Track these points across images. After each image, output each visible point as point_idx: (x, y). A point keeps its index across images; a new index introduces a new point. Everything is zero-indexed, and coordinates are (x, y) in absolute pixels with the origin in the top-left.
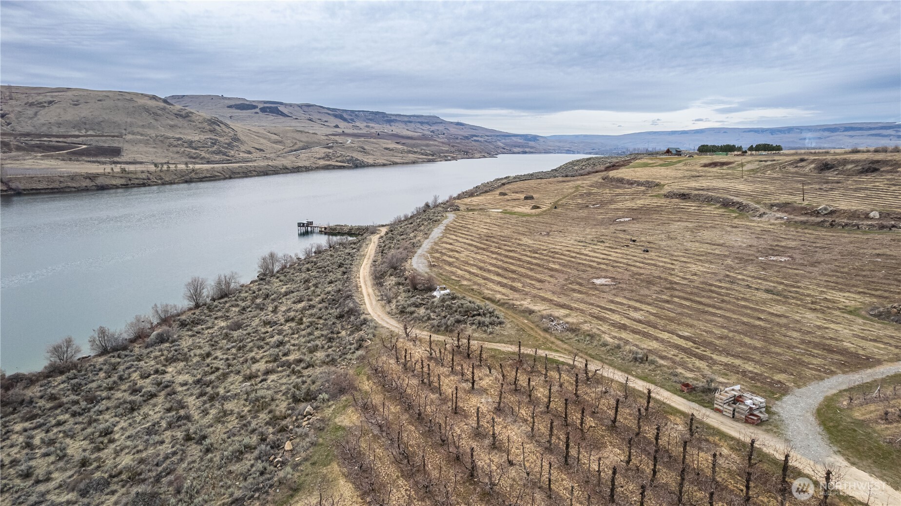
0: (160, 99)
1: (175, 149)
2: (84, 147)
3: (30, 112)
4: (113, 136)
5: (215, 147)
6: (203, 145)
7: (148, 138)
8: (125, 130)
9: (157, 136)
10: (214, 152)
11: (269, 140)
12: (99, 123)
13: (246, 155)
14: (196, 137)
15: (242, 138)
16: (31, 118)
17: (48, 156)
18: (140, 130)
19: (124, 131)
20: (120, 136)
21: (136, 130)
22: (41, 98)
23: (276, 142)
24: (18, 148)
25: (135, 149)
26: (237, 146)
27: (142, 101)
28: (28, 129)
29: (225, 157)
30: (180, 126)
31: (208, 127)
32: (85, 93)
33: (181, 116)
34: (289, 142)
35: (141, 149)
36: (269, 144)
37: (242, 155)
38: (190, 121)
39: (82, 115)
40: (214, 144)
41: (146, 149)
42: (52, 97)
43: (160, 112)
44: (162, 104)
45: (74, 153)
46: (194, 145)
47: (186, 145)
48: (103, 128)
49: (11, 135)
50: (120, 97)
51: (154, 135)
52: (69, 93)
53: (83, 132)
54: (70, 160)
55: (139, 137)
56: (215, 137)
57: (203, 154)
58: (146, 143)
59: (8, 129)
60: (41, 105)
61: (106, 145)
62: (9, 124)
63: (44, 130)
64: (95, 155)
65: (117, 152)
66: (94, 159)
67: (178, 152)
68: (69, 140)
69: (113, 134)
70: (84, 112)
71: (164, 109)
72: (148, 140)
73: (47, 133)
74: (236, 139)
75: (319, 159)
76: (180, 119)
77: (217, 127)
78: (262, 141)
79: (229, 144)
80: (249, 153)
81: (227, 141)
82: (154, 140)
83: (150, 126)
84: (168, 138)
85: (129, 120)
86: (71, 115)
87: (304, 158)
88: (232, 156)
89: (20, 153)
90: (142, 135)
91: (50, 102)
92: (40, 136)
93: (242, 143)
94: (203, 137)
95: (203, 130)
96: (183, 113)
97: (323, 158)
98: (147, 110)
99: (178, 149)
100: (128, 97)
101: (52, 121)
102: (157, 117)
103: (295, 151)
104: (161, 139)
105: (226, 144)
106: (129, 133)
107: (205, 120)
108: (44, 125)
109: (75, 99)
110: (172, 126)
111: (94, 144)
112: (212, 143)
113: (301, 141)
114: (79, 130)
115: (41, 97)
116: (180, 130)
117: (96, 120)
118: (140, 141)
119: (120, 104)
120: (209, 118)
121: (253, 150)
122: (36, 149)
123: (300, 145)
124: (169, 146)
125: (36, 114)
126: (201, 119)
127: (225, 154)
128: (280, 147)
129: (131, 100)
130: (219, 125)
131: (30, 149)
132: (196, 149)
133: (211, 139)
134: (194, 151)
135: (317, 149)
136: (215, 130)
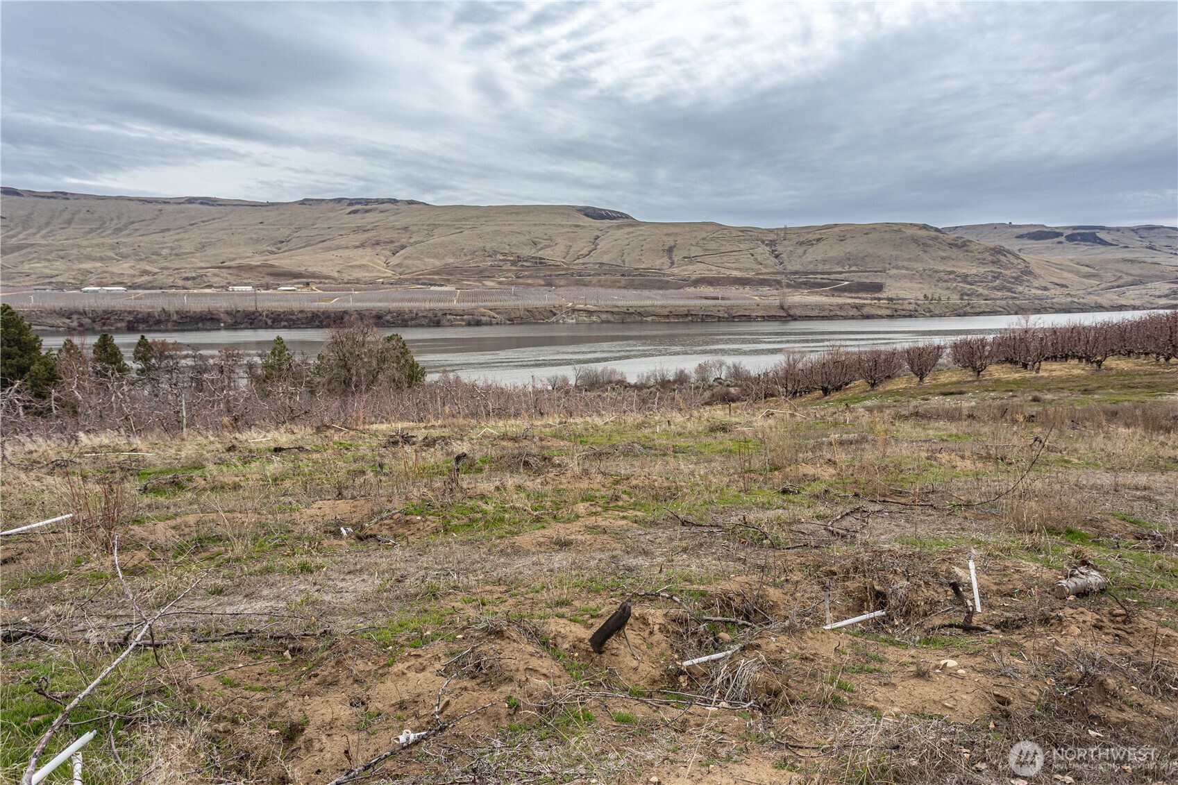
0: (932, 227)
1: (945, 285)
2: (846, 283)
3: (800, 251)
4: (876, 272)
5: (998, 282)
6: (982, 279)
7: (914, 272)
8: (889, 264)
9: (924, 270)
10: (995, 288)
11: (1078, 273)
12: (863, 258)
13: (1040, 292)
14: (972, 270)
15: (1037, 271)
16: (800, 257)
17: (813, 292)
18: (906, 264)
19: (888, 266)
20: (884, 271)
21: (900, 264)
22: (810, 237)
23: (1088, 276)
24: (789, 286)
25: (899, 285)
26: (1028, 281)
27: (910, 232)
28: (797, 267)
29: (1010, 294)
30: (954, 257)
31: (990, 258)
32: (852, 228)
33: (956, 246)
34: (1109, 276)
35: (905, 285)
36: (1077, 279)
37: (1034, 291)
38: (967, 251)
39: (848, 250)
40: (996, 278)
41: (910, 285)
42: (820, 234)
43: (931, 242)
44: (934, 234)
45: (836, 289)
46: (969, 279)
47: (959, 279)
48: (866, 263)
49: (783, 273)
50: (887, 229)
51: (921, 269)
52: (836, 229)
53: (847, 268)
54: (833, 296)
55: (904, 271)
56: (999, 270)
57: (980, 290)
58: (912, 278)
59: (780, 268)
60: (810, 243)
61: (868, 281)
62: (781, 263)
63: (811, 267)
64: (857, 291)
65: (878, 288)
66: (856, 296)
67: (948, 288)
68: (832, 277)
69: (875, 269)
70: (849, 247)
71: (936, 238)
72: (914, 275)
73: (813, 270)
74: (1027, 272)
75: (1160, 297)
76: (955, 249)
77: (1002, 258)
78: (1065, 274)
79: (1016, 278)
80: (1045, 289)
81: (1014, 275)
82: (921, 275)
83: (917, 259)
84: (937, 272)
85: (894, 253)
86: (837, 251)
87: (1133, 297)
88: (1020, 293)
89: (790, 290)
90: (907, 269)
91: (819, 240)
92: (807, 273)
93: (1036, 277)
94: (982, 270)
95: (983, 262)
96: (960, 242)
97: (1166, 296)
98: (915, 240)
99: (949, 284)
100: (896, 228)
101: (819, 258)
102: (927, 249)
103: (1118, 287)
104: (929, 273)
105: (1013, 277)
106: (893, 268)
107: (987, 249)
108: (811, 262)
109: (843, 234)
110: (943, 258)
111: (856, 280)
112: (994, 277)
113: (1131, 275)
114: (843, 267)
115: (810, 235)
116: (953, 262)
117: (860, 255)
118: (905, 276)
119: (887, 236)
120: (992, 247)
121: (1049, 286)
122: (803, 286)
123: (1130, 279)
124: (938, 281)
125: (805, 252)
126: (982, 247)
127: (1010, 290)
128: (1093, 282)
129: (900, 230)
130: (1005, 256)
131: (797, 286)
132: (971, 284)
133: (992, 272)
134: (969, 287)
135: (1157, 284)
136: (999, 261)
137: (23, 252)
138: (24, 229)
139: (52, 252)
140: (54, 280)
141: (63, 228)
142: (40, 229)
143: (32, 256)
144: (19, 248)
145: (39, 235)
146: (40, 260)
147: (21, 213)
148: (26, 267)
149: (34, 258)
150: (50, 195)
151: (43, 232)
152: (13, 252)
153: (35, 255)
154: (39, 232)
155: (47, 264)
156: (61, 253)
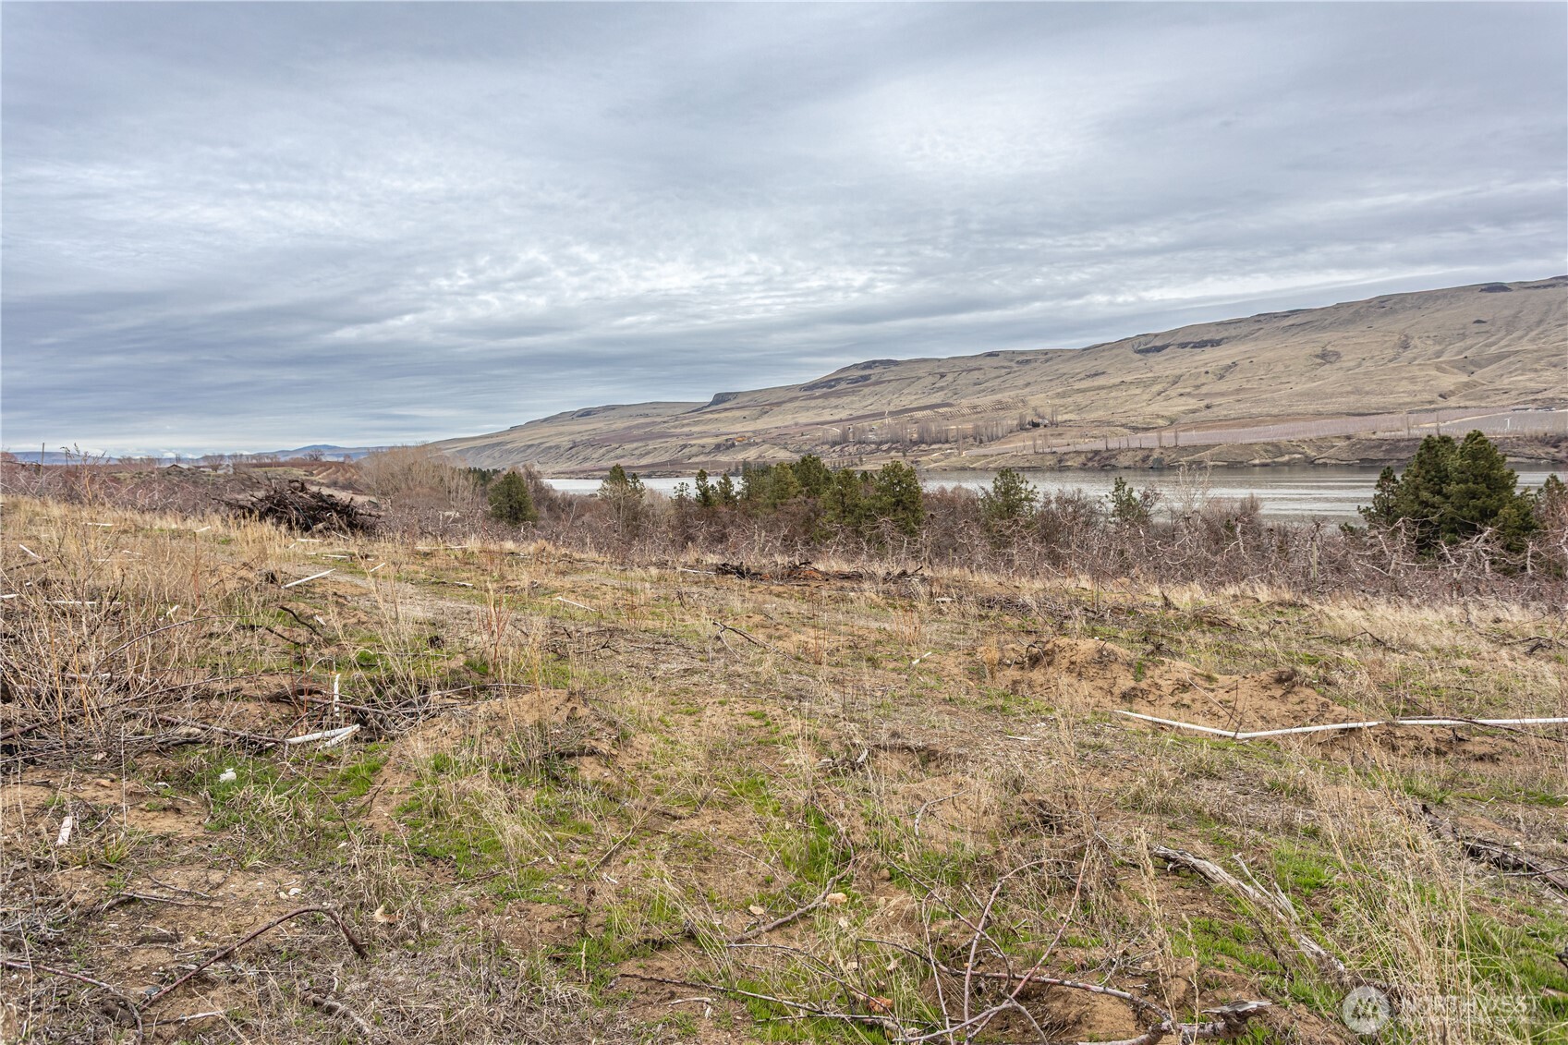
137: (1504, 362)
138: (1509, 333)
139: (1541, 359)
140: (1539, 396)
141: (1560, 325)
142: (1530, 329)
143: (1514, 367)
144: (1500, 357)
145: (1526, 338)
146: (1524, 371)
147: (1506, 312)
148: (1505, 382)
149: (1516, 370)
150: (1547, 283)
151: (1533, 334)
152: (1491, 364)
153: (1519, 365)
154: (1526, 334)
155: (1532, 375)
156: (1554, 360)
